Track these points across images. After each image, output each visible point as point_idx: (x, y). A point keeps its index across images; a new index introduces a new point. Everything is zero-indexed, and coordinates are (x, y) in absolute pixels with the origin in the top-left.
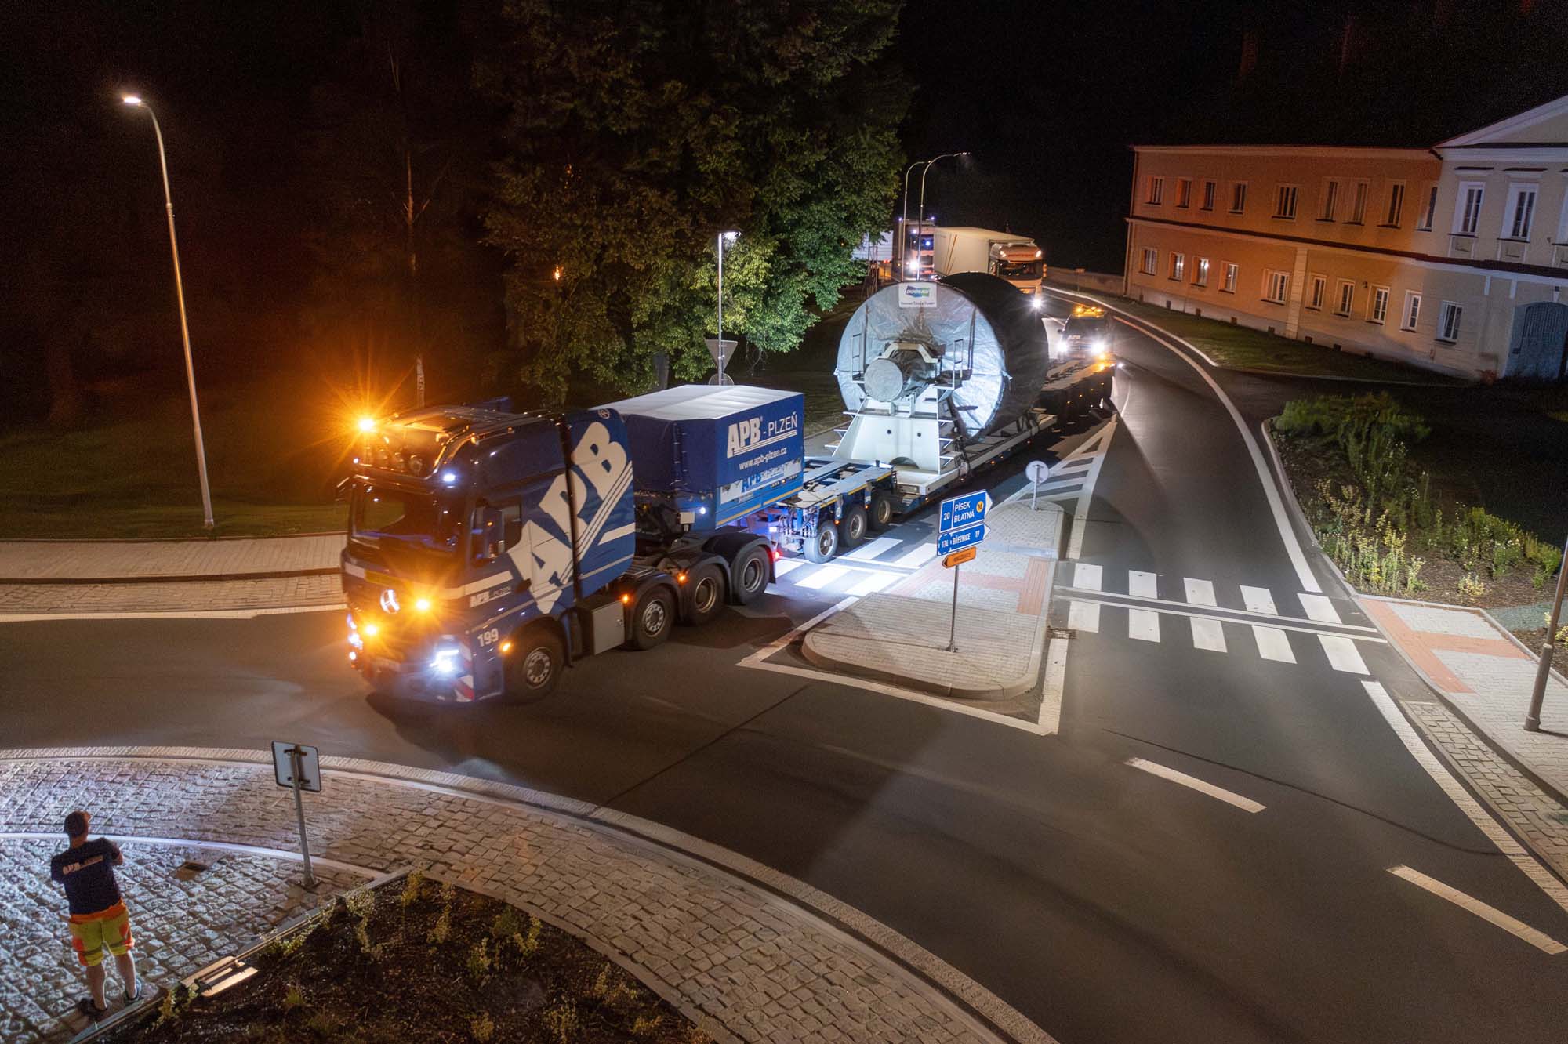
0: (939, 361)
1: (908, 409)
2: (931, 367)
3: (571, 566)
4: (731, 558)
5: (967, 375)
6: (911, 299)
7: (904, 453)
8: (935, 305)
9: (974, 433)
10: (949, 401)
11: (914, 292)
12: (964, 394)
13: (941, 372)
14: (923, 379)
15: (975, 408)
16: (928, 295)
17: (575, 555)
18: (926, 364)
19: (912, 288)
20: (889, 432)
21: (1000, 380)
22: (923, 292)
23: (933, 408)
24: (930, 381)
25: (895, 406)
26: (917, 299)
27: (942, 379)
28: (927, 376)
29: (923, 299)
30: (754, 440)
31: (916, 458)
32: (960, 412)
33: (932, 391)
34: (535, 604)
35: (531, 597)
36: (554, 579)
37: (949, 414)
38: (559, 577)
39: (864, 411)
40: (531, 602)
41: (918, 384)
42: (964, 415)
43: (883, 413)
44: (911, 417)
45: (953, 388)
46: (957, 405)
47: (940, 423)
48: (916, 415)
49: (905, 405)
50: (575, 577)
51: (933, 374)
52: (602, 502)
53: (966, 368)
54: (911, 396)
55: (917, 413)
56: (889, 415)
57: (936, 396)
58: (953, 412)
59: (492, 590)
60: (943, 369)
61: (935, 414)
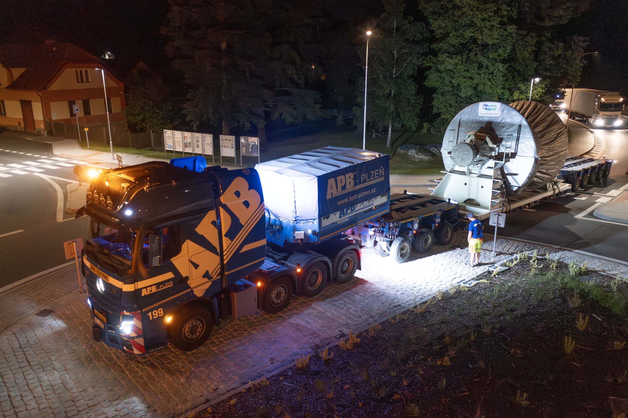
0: (497, 146)
1: (477, 172)
2: (492, 149)
3: (219, 266)
4: (332, 258)
5: (514, 155)
6: (485, 111)
7: (472, 197)
8: (499, 115)
9: (515, 189)
10: (502, 169)
11: (487, 107)
12: (511, 166)
13: (499, 153)
14: (487, 156)
15: (516, 175)
16: (495, 109)
17: (222, 260)
18: (490, 147)
19: (487, 105)
20: (466, 184)
21: (533, 160)
22: (493, 107)
23: (491, 172)
24: (491, 157)
25: (470, 170)
26: (489, 112)
27: (499, 157)
28: (490, 155)
29: (492, 111)
30: (348, 186)
31: (479, 200)
32: (508, 176)
33: (491, 163)
34: (192, 291)
35: (190, 287)
36: (207, 275)
37: (500, 177)
38: (210, 273)
39: (453, 171)
40: (189, 290)
41: (484, 158)
42: (509, 177)
43: (463, 173)
44: (478, 176)
45: (503, 162)
46: (506, 172)
47: (494, 181)
48: (481, 176)
49: (475, 169)
50: (222, 273)
51: (493, 154)
52: (243, 226)
53: (513, 151)
54: (479, 165)
55: (482, 175)
56: (466, 175)
57: (493, 166)
58: (504, 176)
59: (158, 285)
60: (500, 152)
61: (492, 176)
